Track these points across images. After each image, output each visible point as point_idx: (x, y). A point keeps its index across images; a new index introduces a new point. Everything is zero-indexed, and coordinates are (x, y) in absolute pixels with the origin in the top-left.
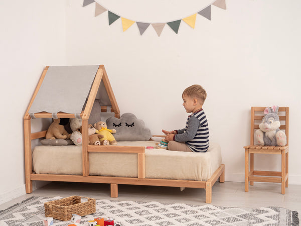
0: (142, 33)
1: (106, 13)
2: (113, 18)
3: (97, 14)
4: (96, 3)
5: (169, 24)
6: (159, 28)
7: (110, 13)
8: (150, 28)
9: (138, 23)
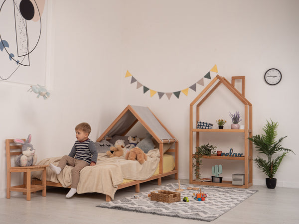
0: (160, 98)
1: (143, 87)
2: (146, 89)
3: (138, 88)
4: (138, 83)
5: (174, 93)
6: (169, 95)
7: (144, 87)
8: (165, 95)
9: (158, 93)
